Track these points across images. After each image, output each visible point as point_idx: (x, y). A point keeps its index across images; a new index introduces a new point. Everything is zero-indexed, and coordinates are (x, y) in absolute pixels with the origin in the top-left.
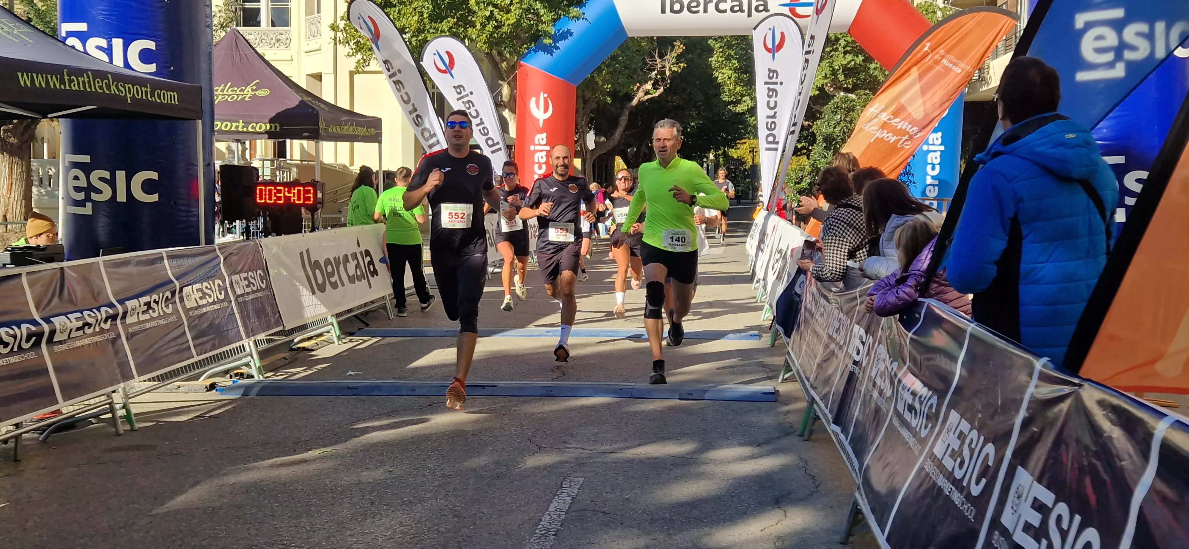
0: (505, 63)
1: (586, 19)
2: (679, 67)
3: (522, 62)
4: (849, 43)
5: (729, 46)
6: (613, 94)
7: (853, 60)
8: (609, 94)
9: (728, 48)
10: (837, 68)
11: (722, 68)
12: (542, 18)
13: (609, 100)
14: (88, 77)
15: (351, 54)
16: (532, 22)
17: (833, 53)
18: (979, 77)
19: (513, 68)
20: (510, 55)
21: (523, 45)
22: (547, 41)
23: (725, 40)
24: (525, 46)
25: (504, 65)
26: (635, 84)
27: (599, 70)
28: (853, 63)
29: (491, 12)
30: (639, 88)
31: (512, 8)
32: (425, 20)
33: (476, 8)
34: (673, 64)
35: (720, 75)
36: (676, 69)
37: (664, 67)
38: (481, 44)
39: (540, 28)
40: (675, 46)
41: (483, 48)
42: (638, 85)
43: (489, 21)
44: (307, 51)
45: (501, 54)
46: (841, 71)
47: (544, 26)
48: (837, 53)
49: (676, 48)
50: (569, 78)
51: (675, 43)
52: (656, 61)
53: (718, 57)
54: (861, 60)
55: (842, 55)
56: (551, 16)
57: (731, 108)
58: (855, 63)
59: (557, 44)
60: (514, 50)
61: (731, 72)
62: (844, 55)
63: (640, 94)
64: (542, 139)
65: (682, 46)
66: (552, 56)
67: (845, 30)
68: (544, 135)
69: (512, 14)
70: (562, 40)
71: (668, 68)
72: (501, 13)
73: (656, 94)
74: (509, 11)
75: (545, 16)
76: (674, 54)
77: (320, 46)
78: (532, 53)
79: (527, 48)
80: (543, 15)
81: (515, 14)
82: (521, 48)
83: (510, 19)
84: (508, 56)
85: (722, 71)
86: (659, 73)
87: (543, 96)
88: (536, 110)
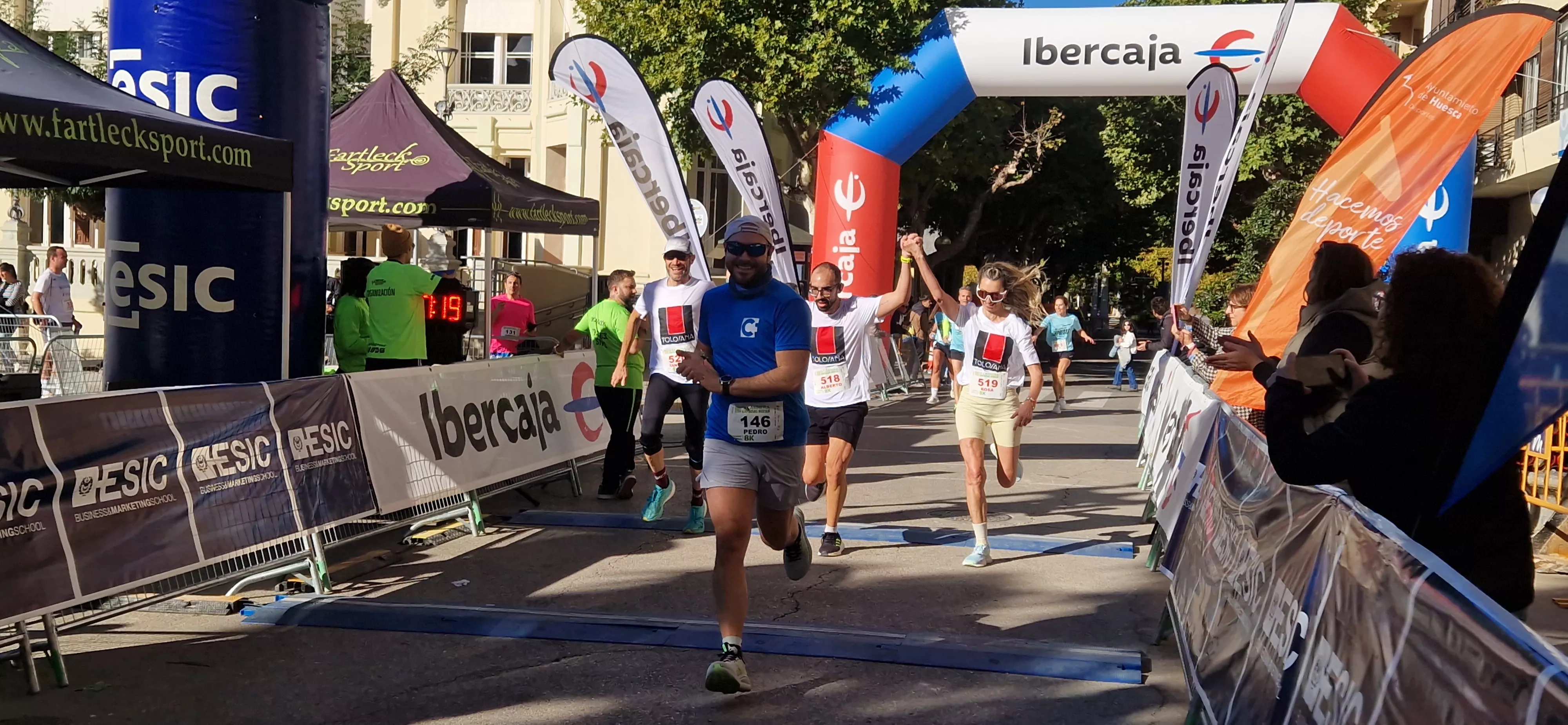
0: (805, 133)
1: (917, 72)
2: (1056, 143)
3: (826, 131)
4: (1300, 110)
5: (1125, 113)
6: (960, 179)
7: (1306, 135)
8: (954, 178)
9: (1125, 117)
10: (1282, 145)
11: (1117, 146)
12: (856, 70)
15: (595, 118)
16: (842, 76)
17: (1276, 124)
18: (1495, 164)
19: (815, 138)
20: (810, 122)
21: (829, 107)
22: (862, 102)
23: (1119, 105)
24: (832, 109)
25: (804, 135)
26: (993, 167)
27: (934, 143)
28: (1305, 139)
29: (786, 61)
30: (998, 171)
31: (815, 56)
32: (695, 73)
33: (764, 56)
34: (1047, 140)
35: (1114, 155)
36: (1051, 147)
37: (1034, 143)
38: (771, 105)
39: (852, 84)
40: (1050, 114)
41: (773, 111)
42: (997, 167)
43: (783, 75)
44: (549, 115)
45: (798, 119)
46: (1287, 151)
47: (857, 80)
48: (1282, 125)
49: (1052, 117)
50: (889, 153)
51: (1051, 111)
52: (1023, 135)
53: (1111, 130)
54: (1318, 134)
55: (1290, 127)
56: (868, 67)
57: (1127, 201)
58: (1309, 139)
59: (876, 107)
60: (816, 114)
61: (1129, 150)
62: (1293, 128)
63: (1000, 180)
64: (850, 238)
65: (1060, 115)
66: (868, 123)
67: (1294, 91)
68: (853, 232)
69: (815, 64)
70: (883, 102)
71: (1039, 145)
72: (799, 62)
73: (1023, 181)
74: (811, 61)
75: (860, 67)
76: (1049, 126)
77: (566, 109)
78: (840, 118)
79: (834, 112)
80: (857, 66)
81: (819, 65)
82: (826, 111)
83: (811, 72)
84: (808, 122)
85: (1117, 149)
86: (1026, 151)
87: (852, 178)
88: (843, 196)
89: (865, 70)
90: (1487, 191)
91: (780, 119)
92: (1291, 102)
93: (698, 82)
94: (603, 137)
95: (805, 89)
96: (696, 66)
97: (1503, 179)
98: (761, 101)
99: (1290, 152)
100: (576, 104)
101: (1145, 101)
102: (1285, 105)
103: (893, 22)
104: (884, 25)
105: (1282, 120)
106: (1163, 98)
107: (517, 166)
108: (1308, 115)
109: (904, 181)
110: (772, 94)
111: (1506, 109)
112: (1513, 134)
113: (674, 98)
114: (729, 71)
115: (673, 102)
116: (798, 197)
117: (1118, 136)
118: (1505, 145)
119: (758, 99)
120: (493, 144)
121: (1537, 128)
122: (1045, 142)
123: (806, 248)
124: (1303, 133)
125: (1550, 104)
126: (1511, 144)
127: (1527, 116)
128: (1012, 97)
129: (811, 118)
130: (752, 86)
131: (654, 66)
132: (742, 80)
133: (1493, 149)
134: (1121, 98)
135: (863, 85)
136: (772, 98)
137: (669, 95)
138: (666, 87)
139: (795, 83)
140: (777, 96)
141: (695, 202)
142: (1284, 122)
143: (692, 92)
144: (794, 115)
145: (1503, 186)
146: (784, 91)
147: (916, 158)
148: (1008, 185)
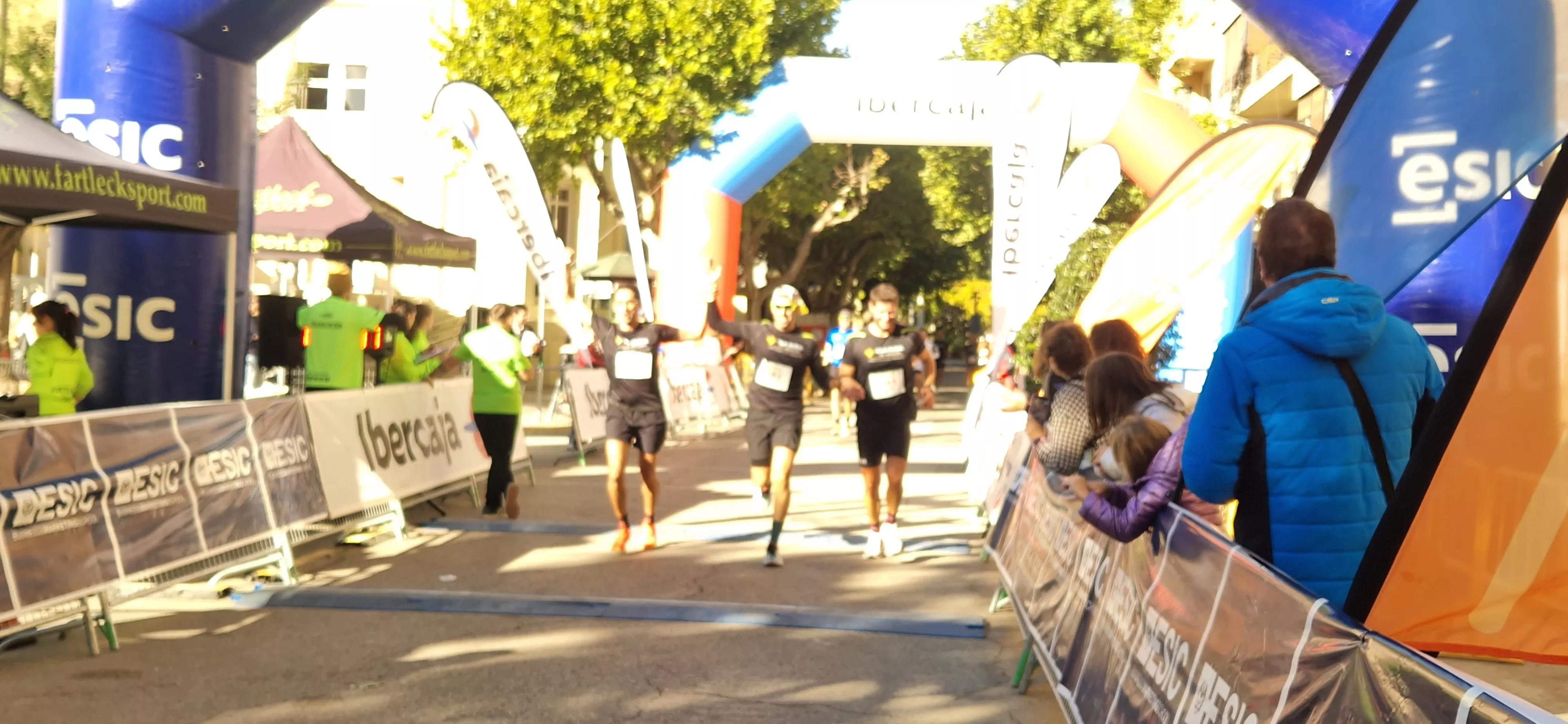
0: (649, 171)
1: (755, 116)
2: (880, 184)
3: (670, 169)
6: (792, 216)
8: (786, 215)
9: (945, 161)
11: (937, 187)
12: (700, 114)
13: (786, 224)
14: (87, 172)
16: (686, 120)
21: (673, 148)
23: (940, 151)
24: (677, 149)
25: (648, 173)
26: (820, 204)
30: (826, 208)
31: (663, 100)
33: (613, 98)
34: (872, 179)
35: (933, 196)
36: (877, 186)
37: (859, 183)
39: (697, 127)
40: (874, 157)
42: (824, 204)
45: (644, 159)
47: (701, 124)
49: (876, 160)
50: (733, 193)
51: (875, 153)
52: (849, 175)
53: (931, 172)
56: (711, 111)
57: (946, 239)
59: (718, 148)
60: (661, 153)
61: (948, 192)
63: (826, 218)
65: (883, 158)
66: (712, 162)
69: (662, 108)
70: (725, 143)
71: (864, 184)
72: (647, 106)
73: (845, 219)
74: (658, 104)
75: (704, 110)
76: (873, 167)
78: (684, 157)
79: (678, 152)
80: (701, 110)
81: (666, 108)
82: (671, 150)
83: (658, 115)
84: (652, 161)
85: (936, 190)
86: (852, 190)
89: (708, 115)
93: (549, 121)
95: (652, 131)
101: (966, 151)
103: (735, 70)
104: (726, 73)
117: (938, 178)
122: (870, 182)
128: (845, 144)
129: (657, 158)
134: (943, 147)
135: (706, 127)
139: (644, 125)
140: (628, 135)
143: (542, 131)
144: (640, 155)
146: (632, 131)
147: (756, 197)
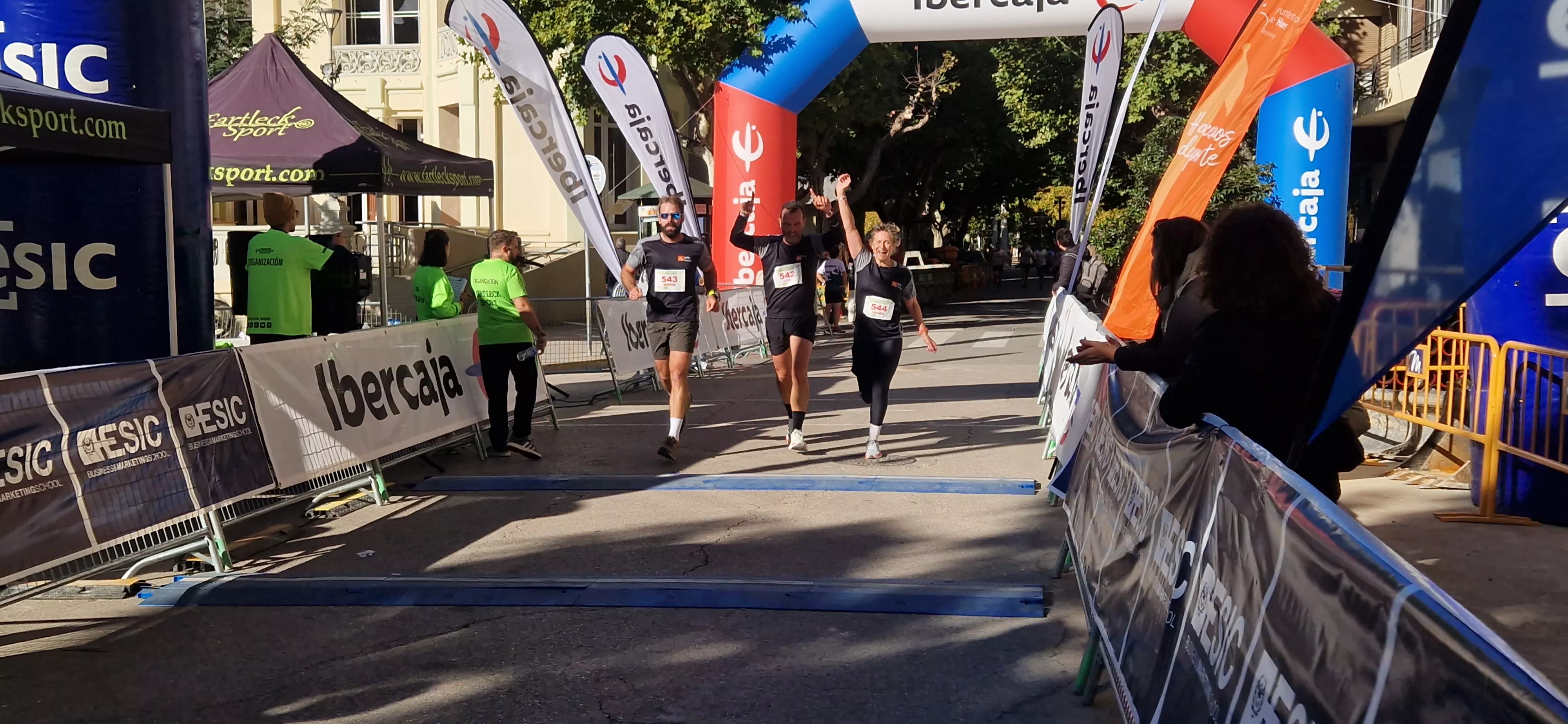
0: (701, 85)
2: (950, 87)
3: (721, 82)
4: (1186, 46)
5: (1017, 55)
6: (858, 126)
7: (1192, 71)
9: (1016, 59)
10: (1168, 82)
11: (1010, 87)
12: (748, 20)
13: (852, 134)
15: (487, 76)
16: (735, 26)
17: (1163, 62)
18: (1373, 93)
19: (710, 90)
20: (705, 73)
21: (723, 58)
22: (756, 52)
24: (727, 60)
25: (700, 87)
27: (829, 91)
28: (1191, 75)
29: (678, 12)
30: (895, 116)
31: (707, 7)
32: (586, 27)
34: (941, 84)
35: (1008, 97)
36: (945, 91)
37: (929, 88)
38: (665, 58)
39: (746, 34)
40: (944, 58)
41: (667, 63)
42: (893, 112)
43: (675, 26)
44: (440, 73)
45: (693, 71)
46: (1174, 87)
47: (750, 30)
48: (1169, 62)
49: (946, 61)
50: (786, 103)
51: (944, 55)
52: (918, 80)
53: (1003, 72)
54: (1203, 70)
55: (1177, 64)
56: (760, 17)
57: (1023, 142)
58: (1194, 75)
59: (770, 57)
60: (711, 65)
61: (1022, 91)
62: (1179, 64)
63: (896, 126)
64: (750, 189)
65: (953, 58)
66: (763, 73)
67: (1178, 28)
68: (753, 183)
69: (707, 15)
70: (777, 52)
71: (934, 89)
72: (691, 14)
73: (919, 126)
74: (702, 12)
75: (752, 16)
76: (943, 70)
77: (457, 68)
78: (735, 69)
79: (729, 63)
80: (749, 16)
81: (711, 16)
82: (721, 62)
83: (704, 23)
84: (702, 73)
85: (1010, 91)
86: (922, 95)
87: (749, 129)
88: (742, 148)
89: (757, 20)
90: (1367, 119)
91: (675, 71)
92: (1177, 38)
93: (590, 36)
94: (496, 95)
95: (698, 41)
96: (587, 20)
97: (1381, 107)
98: (655, 54)
99: (1177, 89)
100: (466, 62)
101: (1036, 42)
102: (1171, 42)
105: (1168, 57)
106: (1053, 39)
107: (410, 128)
108: (1193, 51)
109: (802, 130)
110: (666, 47)
111: (1383, 39)
112: (1389, 63)
113: (566, 54)
114: (621, 24)
115: (566, 57)
116: (696, 149)
117: (1010, 78)
118: (1382, 74)
119: (651, 52)
120: (383, 105)
121: (1412, 56)
122: (940, 86)
123: (707, 201)
124: (1189, 69)
125: (1423, 32)
126: (1388, 73)
127: (1401, 45)
128: (903, 43)
129: (706, 70)
130: (644, 39)
131: (545, 21)
132: (635, 34)
133: (1371, 78)
134: (1012, 40)
135: (756, 35)
136: (666, 50)
137: (561, 50)
138: (557, 43)
139: (688, 35)
140: (670, 48)
141: (592, 159)
142: (1170, 59)
143: (584, 47)
144: (688, 67)
145: (1382, 114)
146: (677, 43)
147: (812, 105)
148: (906, 130)
